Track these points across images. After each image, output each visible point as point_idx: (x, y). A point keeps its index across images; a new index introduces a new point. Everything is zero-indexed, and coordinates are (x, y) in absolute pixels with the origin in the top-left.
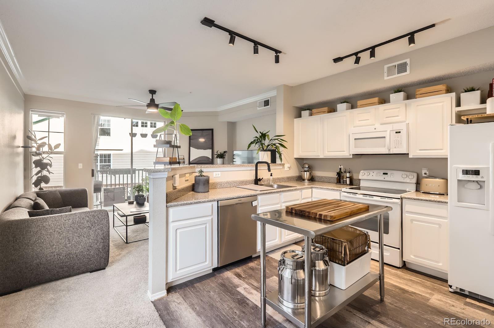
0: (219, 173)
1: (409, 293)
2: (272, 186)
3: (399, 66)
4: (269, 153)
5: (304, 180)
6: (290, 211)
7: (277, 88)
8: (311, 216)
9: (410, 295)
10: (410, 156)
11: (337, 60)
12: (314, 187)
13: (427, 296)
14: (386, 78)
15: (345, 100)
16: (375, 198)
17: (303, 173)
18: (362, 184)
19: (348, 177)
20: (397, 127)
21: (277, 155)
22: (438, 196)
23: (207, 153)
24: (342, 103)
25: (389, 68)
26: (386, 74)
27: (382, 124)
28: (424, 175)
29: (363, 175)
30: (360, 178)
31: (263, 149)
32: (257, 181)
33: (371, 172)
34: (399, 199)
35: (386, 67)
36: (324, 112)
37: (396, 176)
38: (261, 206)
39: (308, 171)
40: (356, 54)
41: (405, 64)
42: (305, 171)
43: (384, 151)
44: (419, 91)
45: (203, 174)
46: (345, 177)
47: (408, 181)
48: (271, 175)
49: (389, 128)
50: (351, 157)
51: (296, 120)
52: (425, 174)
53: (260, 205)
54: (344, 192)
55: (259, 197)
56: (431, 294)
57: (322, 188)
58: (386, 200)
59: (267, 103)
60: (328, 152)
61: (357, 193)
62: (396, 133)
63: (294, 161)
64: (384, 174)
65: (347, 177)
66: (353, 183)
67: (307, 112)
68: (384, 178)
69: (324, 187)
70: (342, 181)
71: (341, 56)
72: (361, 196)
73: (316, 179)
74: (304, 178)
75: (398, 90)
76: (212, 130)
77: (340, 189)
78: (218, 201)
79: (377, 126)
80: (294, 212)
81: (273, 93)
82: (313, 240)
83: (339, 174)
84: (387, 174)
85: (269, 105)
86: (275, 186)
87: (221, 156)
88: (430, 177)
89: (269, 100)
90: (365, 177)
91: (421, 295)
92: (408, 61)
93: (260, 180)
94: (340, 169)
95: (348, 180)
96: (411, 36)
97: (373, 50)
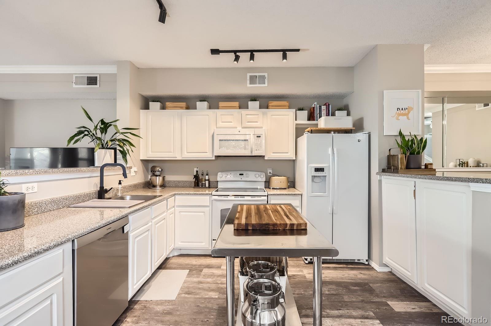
0: (35, 185)
1: (291, 277)
2: (122, 198)
3: (260, 76)
4: (113, 151)
5: (154, 186)
7: (119, 63)
9: (293, 278)
10: (266, 158)
11: (215, 52)
12: (177, 194)
13: (300, 273)
14: (249, 85)
15: (203, 99)
16: (246, 198)
17: (154, 178)
18: (220, 185)
19: (208, 180)
20: (258, 132)
21: (119, 156)
22: (278, 191)
24: (200, 101)
25: (251, 77)
26: (248, 82)
27: (243, 128)
28: (269, 174)
29: (221, 177)
30: (218, 180)
31: (102, 145)
32: (102, 193)
33: (229, 173)
34: (266, 196)
35: (249, 75)
36: (181, 108)
37: (251, 176)
39: (159, 176)
40: (235, 52)
41: (263, 77)
42: (157, 176)
44: (271, 103)
46: (204, 180)
47: (260, 180)
48: (120, 183)
49: (251, 132)
50: (214, 158)
51: (143, 112)
52: (270, 173)
53: (131, 230)
54: (214, 195)
55: (130, 217)
56: (302, 271)
57: (188, 194)
58: (256, 198)
59: (92, 81)
60: (188, 153)
61: (229, 196)
62: (257, 137)
63: (140, 164)
64: (240, 174)
65: (206, 180)
66: (213, 185)
67: (158, 104)
68: (241, 179)
69: (191, 193)
70: (200, 184)
71: (220, 49)
72: (233, 198)
73: (167, 185)
74: (155, 184)
75: (254, 98)
77: (210, 193)
79: (239, 128)
80: (250, 228)
81: (112, 69)
83: (196, 177)
84: (243, 174)
85: (96, 84)
86: (128, 198)
88: (274, 175)
89: (96, 77)
90: (224, 179)
91: (299, 275)
92: (266, 75)
93: (106, 191)
94: (197, 171)
95: (207, 182)
96: (284, 53)
97: (252, 53)
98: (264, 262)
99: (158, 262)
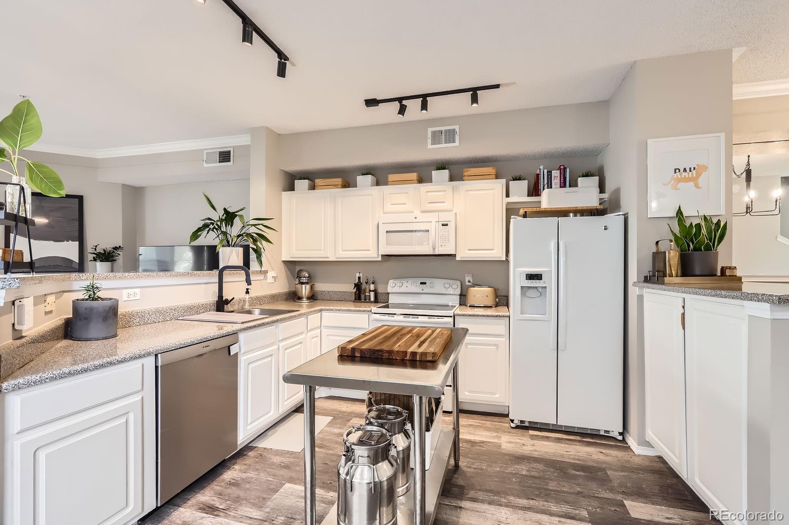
0: (137, 291)
1: (478, 444)
2: (249, 312)
3: (447, 131)
4: (241, 250)
5: (300, 298)
6: (350, 354)
7: (253, 131)
8: (394, 358)
9: (481, 446)
10: (458, 258)
11: (371, 103)
12: (325, 310)
14: (430, 146)
15: (367, 171)
16: (421, 319)
17: (299, 286)
18: (392, 300)
19: (373, 291)
20: (444, 218)
21: (253, 255)
22: (482, 310)
23: (69, 250)
24: (363, 175)
25: (434, 134)
26: (429, 141)
27: (423, 212)
28: (467, 283)
29: (393, 287)
30: (389, 291)
31: (228, 242)
32: (221, 305)
33: (404, 282)
34: (451, 317)
35: (430, 130)
36: (336, 186)
37: (438, 285)
38: (246, 353)
39: (307, 283)
40: (400, 100)
41: (453, 132)
42: (303, 283)
43: (428, 250)
44: (467, 171)
45: (99, 294)
46: (368, 291)
47: (451, 293)
48: (247, 292)
49: (433, 217)
50: (380, 259)
51: (286, 195)
52: (469, 282)
53: (242, 351)
54: (375, 313)
55: (242, 336)
56: (499, 438)
57: (339, 310)
58: (436, 320)
59: (225, 157)
60: (343, 251)
61: (395, 314)
62: (443, 225)
63: (282, 266)
64: (421, 283)
65: (370, 291)
66: (380, 299)
67: (306, 183)
68: (423, 290)
69: (342, 308)
70: (363, 297)
71: (378, 98)
72: (401, 318)
73: (319, 297)
74: (300, 295)
75: (441, 166)
76: (80, 199)
77: (369, 309)
78: (156, 356)
79: (417, 213)
80: (358, 354)
81: (244, 140)
82: (372, 400)
83: (358, 286)
84: (425, 283)
85: (230, 161)
86: (257, 312)
87: (107, 256)
88: (474, 285)
89: (229, 152)
90: (396, 290)
91: (490, 443)
92: (457, 128)
93: (227, 302)
94: (359, 278)
95: (372, 294)
96: (474, 93)
97: (424, 99)
98: (392, 406)
99: (288, 401)
